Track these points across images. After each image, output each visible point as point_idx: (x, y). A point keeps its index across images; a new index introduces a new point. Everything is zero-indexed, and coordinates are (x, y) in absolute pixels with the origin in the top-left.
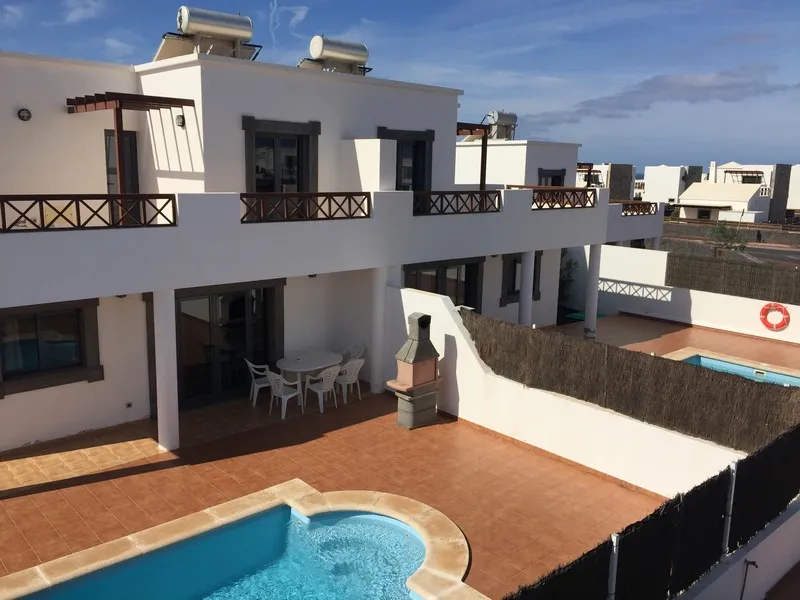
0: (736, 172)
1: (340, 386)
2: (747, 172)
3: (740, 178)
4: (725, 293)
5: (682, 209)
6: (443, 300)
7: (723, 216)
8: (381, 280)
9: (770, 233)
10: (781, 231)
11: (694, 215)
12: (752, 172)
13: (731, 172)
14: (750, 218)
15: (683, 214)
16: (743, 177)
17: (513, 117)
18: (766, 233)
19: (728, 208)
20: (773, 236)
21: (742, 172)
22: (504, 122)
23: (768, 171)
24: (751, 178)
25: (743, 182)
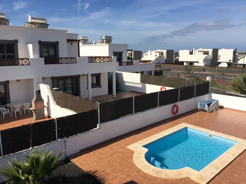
0: (201, 51)
1: (23, 110)
2: (204, 51)
3: (203, 53)
4: (153, 84)
5: (185, 63)
6: (46, 86)
7: (196, 64)
8: (35, 82)
9: (207, 69)
10: (210, 68)
11: (188, 64)
12: (206, 51)
13: (200, 51)
14: (203, 65)
15: (185, 64)
16: (204, 53)
17: (111, 37)
18: (206, 69)
19: (197, 62)
20: (207, 70)
21: (203, 51)
22: (108, 39)
23: (210, 51)
24: (206, 53)
25: (204, 54)
